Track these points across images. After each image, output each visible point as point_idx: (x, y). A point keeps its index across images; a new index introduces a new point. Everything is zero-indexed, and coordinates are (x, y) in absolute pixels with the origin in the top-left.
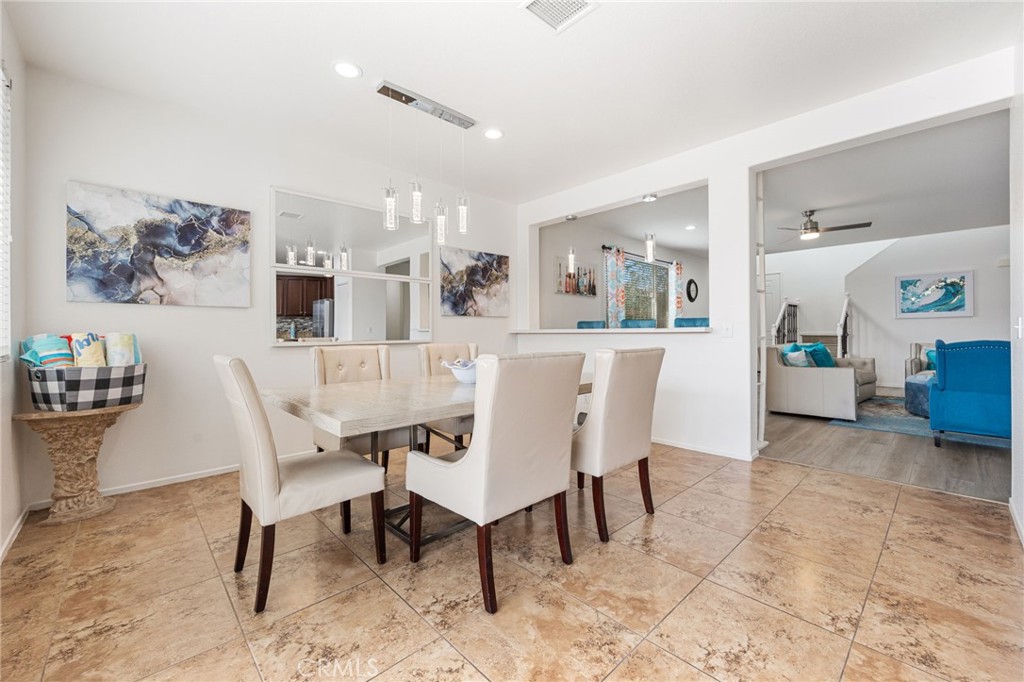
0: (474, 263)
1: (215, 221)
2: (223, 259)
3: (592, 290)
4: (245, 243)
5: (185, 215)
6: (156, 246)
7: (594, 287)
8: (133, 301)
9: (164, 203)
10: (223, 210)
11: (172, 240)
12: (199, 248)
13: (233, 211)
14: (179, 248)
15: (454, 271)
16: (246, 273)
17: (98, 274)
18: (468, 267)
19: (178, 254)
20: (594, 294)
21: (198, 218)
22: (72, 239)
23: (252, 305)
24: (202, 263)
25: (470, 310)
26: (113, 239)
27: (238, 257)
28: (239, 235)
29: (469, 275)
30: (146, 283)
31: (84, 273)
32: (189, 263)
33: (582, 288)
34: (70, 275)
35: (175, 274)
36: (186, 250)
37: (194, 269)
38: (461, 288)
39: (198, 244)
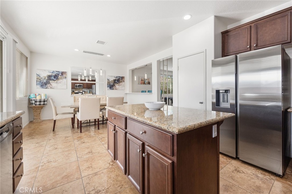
0: (115, 78)
1: (60, 74)
2: (61, 80)
3: (149, 83)
4: (66, 77)
5: (55, 73)
6: (50, 79)
7: (150, 82)
8: (46, 88)
9: (52, 72)
10: (62, 72)
11: (53, 78)
12: (57, 79)
13: (63, 72)
14: (54, 79)
15: (110, 81)
16: (66, 83)
17: (41, 84)
18: (114, 80)
19: (54, 80)
20: (150, 84)
21: (57, 74)
22: (37, 79)
23: (67, 88)
24: (58, 81)
25: (114, 88)
26: (43, 78)
27: (64, 80)
28: (64, 76)
29: (114, 81)
30: (49, 85)
31: (39, 84)
32: (56, 82)
33: (146, 83)
34: (37, 84)
35: (53, 84)
36: (55, 79)
37: (57, 82)
38: (112, 84)
39: (57, 78)
